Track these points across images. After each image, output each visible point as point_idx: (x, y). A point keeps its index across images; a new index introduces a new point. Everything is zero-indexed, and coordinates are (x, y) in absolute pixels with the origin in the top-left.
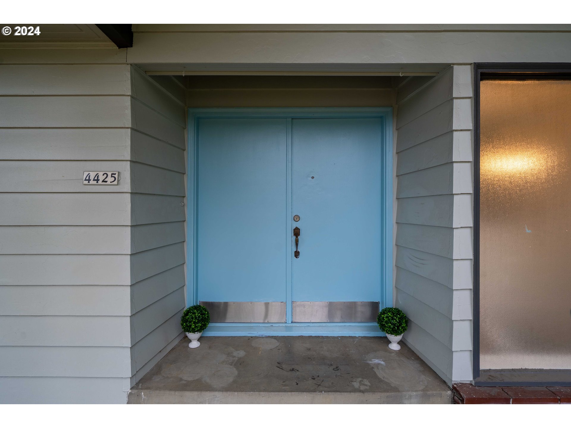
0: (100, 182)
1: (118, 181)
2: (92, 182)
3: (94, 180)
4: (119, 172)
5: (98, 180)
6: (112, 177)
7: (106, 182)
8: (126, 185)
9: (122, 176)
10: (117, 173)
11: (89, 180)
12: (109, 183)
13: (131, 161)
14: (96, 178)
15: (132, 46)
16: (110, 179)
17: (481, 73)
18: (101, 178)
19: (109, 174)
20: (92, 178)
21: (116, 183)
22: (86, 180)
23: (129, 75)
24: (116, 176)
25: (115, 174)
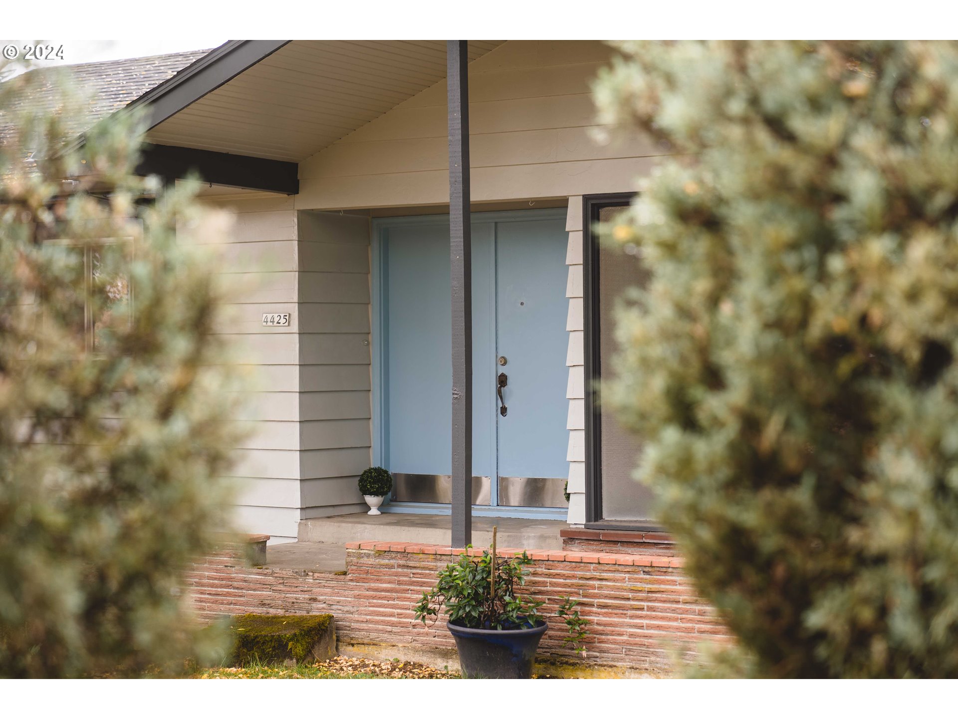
0: (275, 324)
1: (289, 322)
2: (270, 324)
3: (271, 322)
4: (289, 314)
5: (273, 322)
6: (284, 318)
7: (279, 323)
8: (295, 327)
9: (292, 317)
10: (288, 315)
11: (267, 322)
12: (281, 324)
13: (298, 303)
14: (272, 320)
15: (298, 193)
16: (283, 321)
17: (592, 204)
18: (276, 319)
19: (282, 316)
20: (269, 320)
21: (287, 324)
22: (264, 322)
23: (296, 220)
24: (287, 318)
25: (286, 316)
